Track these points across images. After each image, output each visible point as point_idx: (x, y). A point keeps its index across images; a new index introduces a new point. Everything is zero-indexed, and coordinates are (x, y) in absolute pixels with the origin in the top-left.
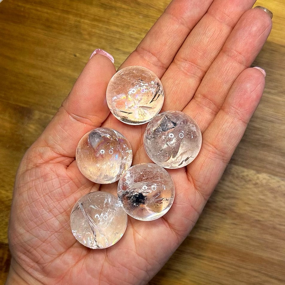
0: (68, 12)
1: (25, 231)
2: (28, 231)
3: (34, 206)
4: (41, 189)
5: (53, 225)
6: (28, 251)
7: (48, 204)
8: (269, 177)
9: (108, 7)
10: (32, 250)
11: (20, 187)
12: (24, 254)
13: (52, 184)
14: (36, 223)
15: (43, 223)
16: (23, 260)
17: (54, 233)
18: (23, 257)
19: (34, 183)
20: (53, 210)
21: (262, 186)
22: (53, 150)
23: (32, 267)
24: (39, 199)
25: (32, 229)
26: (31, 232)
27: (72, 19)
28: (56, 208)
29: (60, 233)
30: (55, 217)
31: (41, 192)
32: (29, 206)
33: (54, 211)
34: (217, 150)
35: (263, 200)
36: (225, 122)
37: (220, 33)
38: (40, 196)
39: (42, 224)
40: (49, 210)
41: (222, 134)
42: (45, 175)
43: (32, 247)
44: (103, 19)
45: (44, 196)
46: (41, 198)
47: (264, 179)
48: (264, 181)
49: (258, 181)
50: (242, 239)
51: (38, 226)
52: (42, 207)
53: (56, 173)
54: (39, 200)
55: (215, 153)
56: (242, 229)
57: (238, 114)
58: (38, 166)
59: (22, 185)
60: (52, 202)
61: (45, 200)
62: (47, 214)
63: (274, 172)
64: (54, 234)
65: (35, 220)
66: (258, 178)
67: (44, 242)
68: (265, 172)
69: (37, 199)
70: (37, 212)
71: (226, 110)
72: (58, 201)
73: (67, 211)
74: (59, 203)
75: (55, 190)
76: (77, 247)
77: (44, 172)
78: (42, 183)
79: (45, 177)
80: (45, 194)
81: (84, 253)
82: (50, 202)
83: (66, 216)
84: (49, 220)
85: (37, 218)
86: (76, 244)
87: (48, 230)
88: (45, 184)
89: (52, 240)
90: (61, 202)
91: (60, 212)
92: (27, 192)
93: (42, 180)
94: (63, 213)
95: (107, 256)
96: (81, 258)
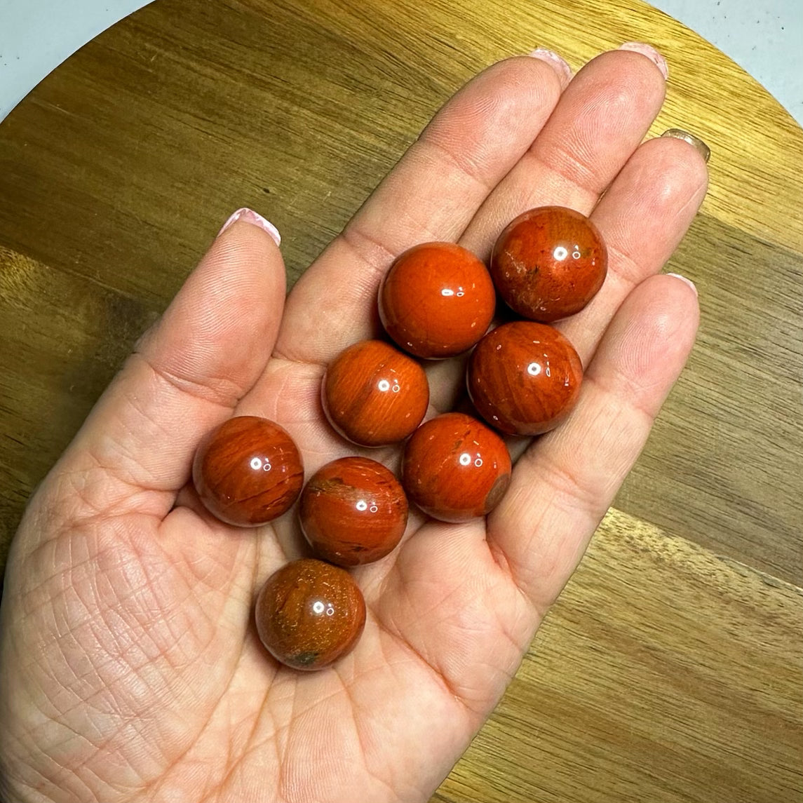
1: (45, 719)
2: (54, 719)
3: (76, 643)
4: (94, 593)
5: (131, 694)
6: (52, 780)
7: (114, 635)
8: (692, 547)
9: (362, 86)
11: (29, 592)
12: (38, 789)
13: (126, 575)
14: (79, 692)
15: (102, 690)
17: (132, 718)
19: (70, 576)
20: (130, 650)
21: (671, 566)
22: (116, 476)
24: (88, 621)
25: (70, 710)
26: (64, 720)
28: (139, 646)
29: (150, 719)
30: (136, 670)
31: (94, 602)
32: (60, 645)
33: (132, 652)
34: (576, 487)
38: (91, 612)
39: (97, 693)
40: (118, 651)
42: (102, 553)
43: (67, 765)
44: (346, 113)
45: (103, 613)
46: (94, 618)
48: (678, 557)
49: (663, 555)
51: (86, 701)
52: (99, 646)
53: (134, 546)
54: (88, 625)
55: (573, 494)
57: (635, 393)
58: (78, 526)
59: (33, 587)
60: (128, 627)
61: (106, 623)
62: (113, 662)
64: (132, 720)
65: (78, 684)
66: (665, 548)
67: (102, 748)
69: (85, 623)
70: (85, 659)
72: (143, 625)
73: (168, 653)
74: (147, 630)
75: (134, 592)
76: (195, 761)
77: (98, 542)
78: (97, 574)
79: (102, 557)
80: (105, 606)
81: (218, 777)
82: (122, 626)
83: (167, 667)
84: (119, 679)
85: (83, 676)
86: (192, 752)
87: (116, 711)
88: (103, 577)
89: (127, 740)
90: (150, 627)
91: (148, 657)
92: (50, 603)
93: (95, 566)
94: (156, 658)
95: (282, 785)
96: (207, 793)
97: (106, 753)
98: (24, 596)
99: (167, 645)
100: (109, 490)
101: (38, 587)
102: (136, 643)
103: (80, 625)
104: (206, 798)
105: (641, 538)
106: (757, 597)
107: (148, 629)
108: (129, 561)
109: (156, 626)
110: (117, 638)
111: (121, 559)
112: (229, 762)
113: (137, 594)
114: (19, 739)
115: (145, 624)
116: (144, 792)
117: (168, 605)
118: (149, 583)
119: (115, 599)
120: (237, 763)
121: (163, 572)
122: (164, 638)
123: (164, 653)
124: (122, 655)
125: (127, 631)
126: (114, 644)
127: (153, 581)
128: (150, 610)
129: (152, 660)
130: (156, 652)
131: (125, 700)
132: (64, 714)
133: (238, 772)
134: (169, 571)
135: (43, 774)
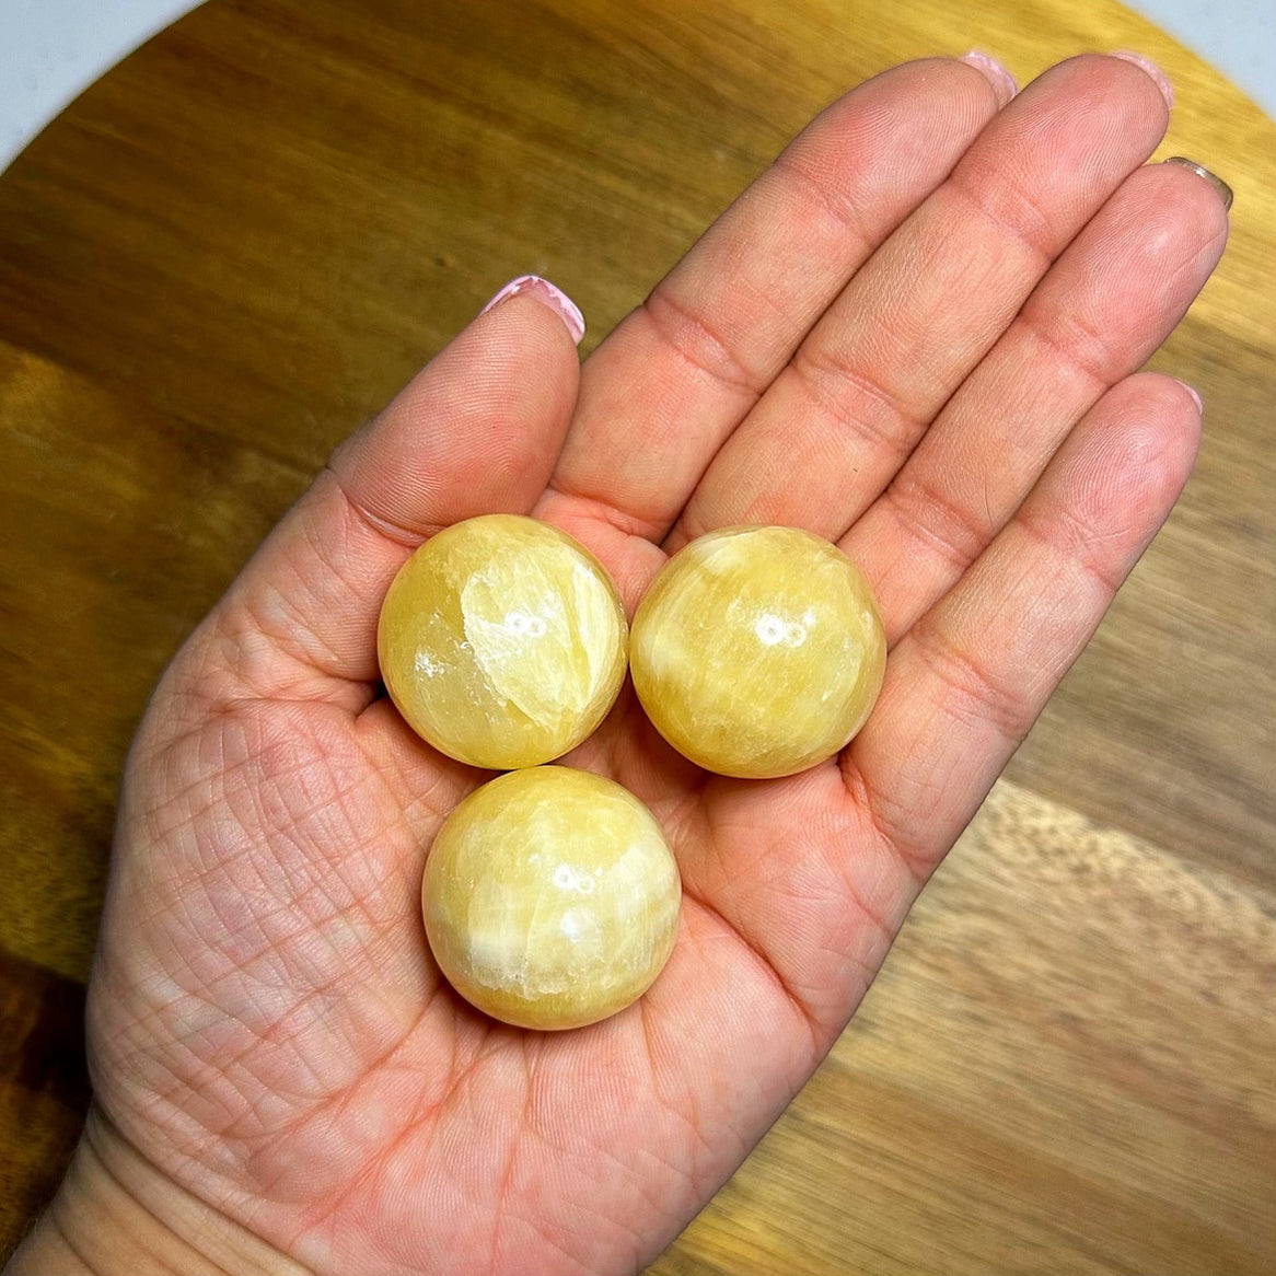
0: (438, 93)
1: (180, 993)
2: (195, 993)
3: (228, 881)
4: (257, 809)
5: (308, 963)
6: (189, 1083)
7: (286, 871)
10: (209, 1073)
11: (158, 809)
12: (166, 1096)
13: (303, 783)
14: (231, 953)
15: (266, 951)
16: (161, 1127)
17: (309, 994)
18: (164, 1111)
19: (221, 784)
20: (308, 894)
21: (1106, 879)
23: (198, 1156)
24: (247, 850)
25: (217, 980)
26: (209, 994)
27: (450, 121)
29: (336, 998)
30: (317, 925)
31: (257, 822)
32: (205, 885)
33: (311, 898)
34: (982, 683)
35: (1102, 936)
36: (1027, 573)
37: (994, 270)
38: (251, 837)
39: (258, 956)
40: (291, 896)
41: (1010, 620)
42: (268, 750)
43: (211, 1062)
45: (269, 837)
46: (258, 845)
47: (1117, 853)
48: (1116, 864)
49: (1091, 860)
50: (998, 1084)
51: (241, 967)
52: (263, 886)
53: (317, 742)
54: (247, 856)
55: (976, 695)
56: (1006, 1045)
57: (1086, 545)
58: (232, 711)
59: (163, 800)
60: (306, 860)
61: (275, 853)
62: (283, 912)
63: (1158, 833)
64: (309, 998)
65: (229, 942)
66: (1093, 848)
67: (265, 1037)
68: (1127, 828)
69: (242, 853)
70: (240, 906)
71: (1039, 522)
72: (329, 858)
73: (365, 902)
74: (334, 866)
75: (316, 809)
76: (404, 1066)
77: (262, 734)
78: (260, 782)
79: (268, 759)
80: (272, 829)
81: (435, 1093)
82: (298, 860)
83: (365, 923)
84: (291, 937)
85: (237, 931)
86: (400, 1052)
87: (286, 982)
88: (269, 785)
89: (299, 1028)
90: (340, 861)
91: (336, 907)
92: (191, 824)
93: (256, 770)
94: (348, 909)
95: (530, 1109)
96: (418, 1117)
97: (268, 1045)
98: (149, 813)
99: (365, 891)
100: (272, 665)
101: (172, 801)
102: (317, 884)
103: (236, 856)
104: (415, 1125)
105: (1052, 831)
106: (1251, 933)
107: (336, 865)
108: (308, 763)
109: (348, 861)
110: (288, 876)
111: (296, 758)
112: (453, 1072)
113: (320, 812)
114: (141, 1022)
115: (332, 857)
116: (323, 1107)
117: (368, 832)
118: (339, 796)
119: (289, 820)
120: (464, 1075)
121: (359, 782)
122: (360, 880)
123: (359, 901)
124: (295, 901)
125: (304, 866)
126: (285, 884)
127: (343, 793)
128: (339, 837)
129: (343, 911)
130: (347, 900)
131: (300, 969)
132: (208, 987)
133: (465, 1086)
134: (369, 781)
135: (177, 1075)
